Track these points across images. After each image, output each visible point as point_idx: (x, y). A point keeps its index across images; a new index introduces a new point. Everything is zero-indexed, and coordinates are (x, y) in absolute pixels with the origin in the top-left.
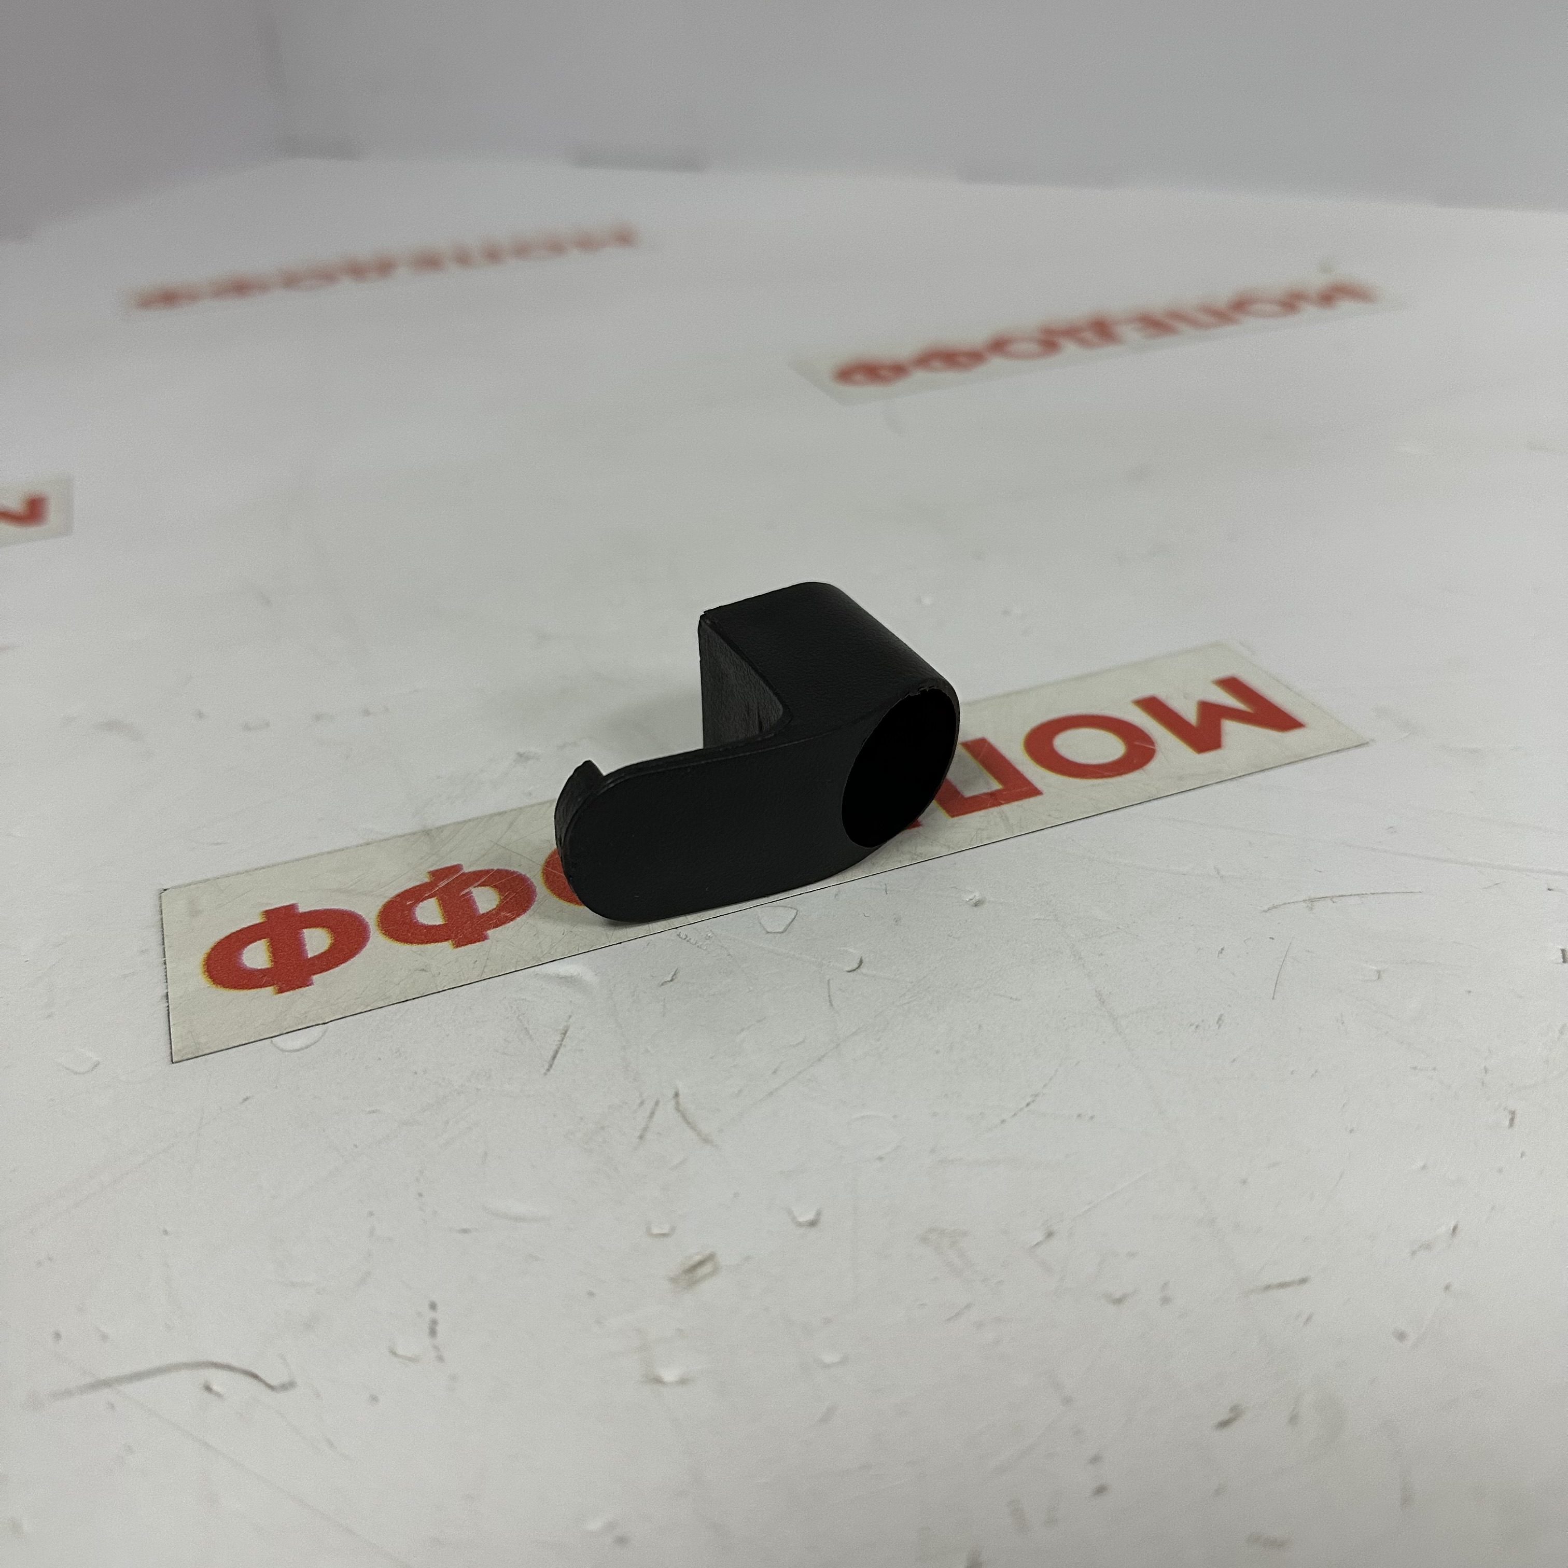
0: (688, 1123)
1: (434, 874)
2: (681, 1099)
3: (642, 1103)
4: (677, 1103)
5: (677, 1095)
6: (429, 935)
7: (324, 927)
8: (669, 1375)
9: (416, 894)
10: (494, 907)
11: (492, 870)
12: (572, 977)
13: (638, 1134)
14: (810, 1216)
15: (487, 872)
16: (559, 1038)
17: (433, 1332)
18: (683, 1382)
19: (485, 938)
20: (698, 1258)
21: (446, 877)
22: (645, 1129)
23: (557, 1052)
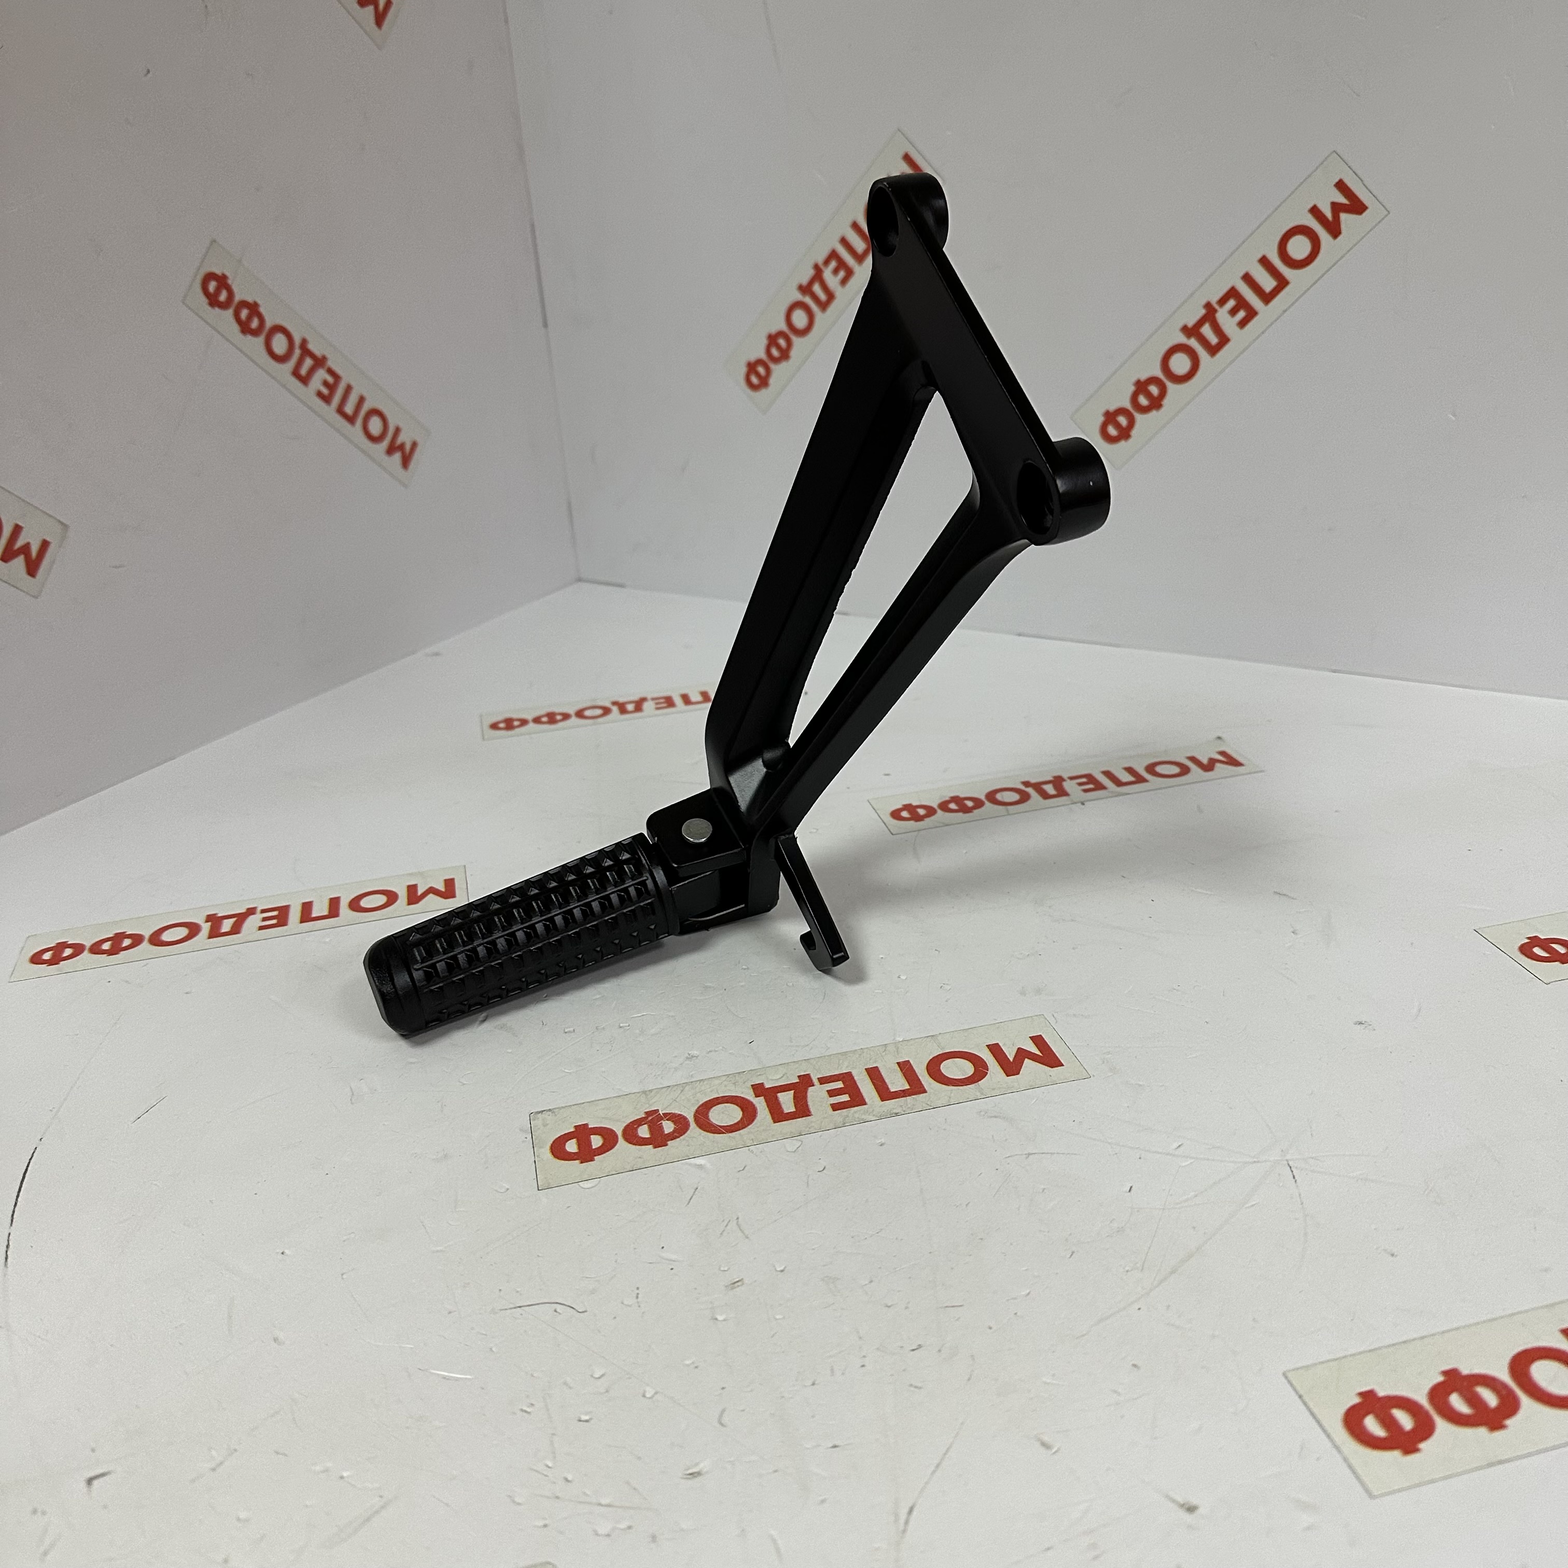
0: (741, 1230)
1: (646, 1113)
2: (740, 1220)
3: (723, 1221)
4: (738, 1222)
5: (738, 1218)
6: (643, 1142)
7: (599, 1135)
8: (720, 1318)
9: (639, 1122)
10: (671, 1131)
11: (672, 1113)
12: (701, 1165)
13: (720, 1233)
14: (782, 1268)
15: (670, 1114)
16: (693, 1191)
17: (637, 1297)
18: (724, 1320)
19: (667, 1145)
20: (737, 1280)
21: (652, 1115)
22: (724, 1231)
23: (692, 1197)
